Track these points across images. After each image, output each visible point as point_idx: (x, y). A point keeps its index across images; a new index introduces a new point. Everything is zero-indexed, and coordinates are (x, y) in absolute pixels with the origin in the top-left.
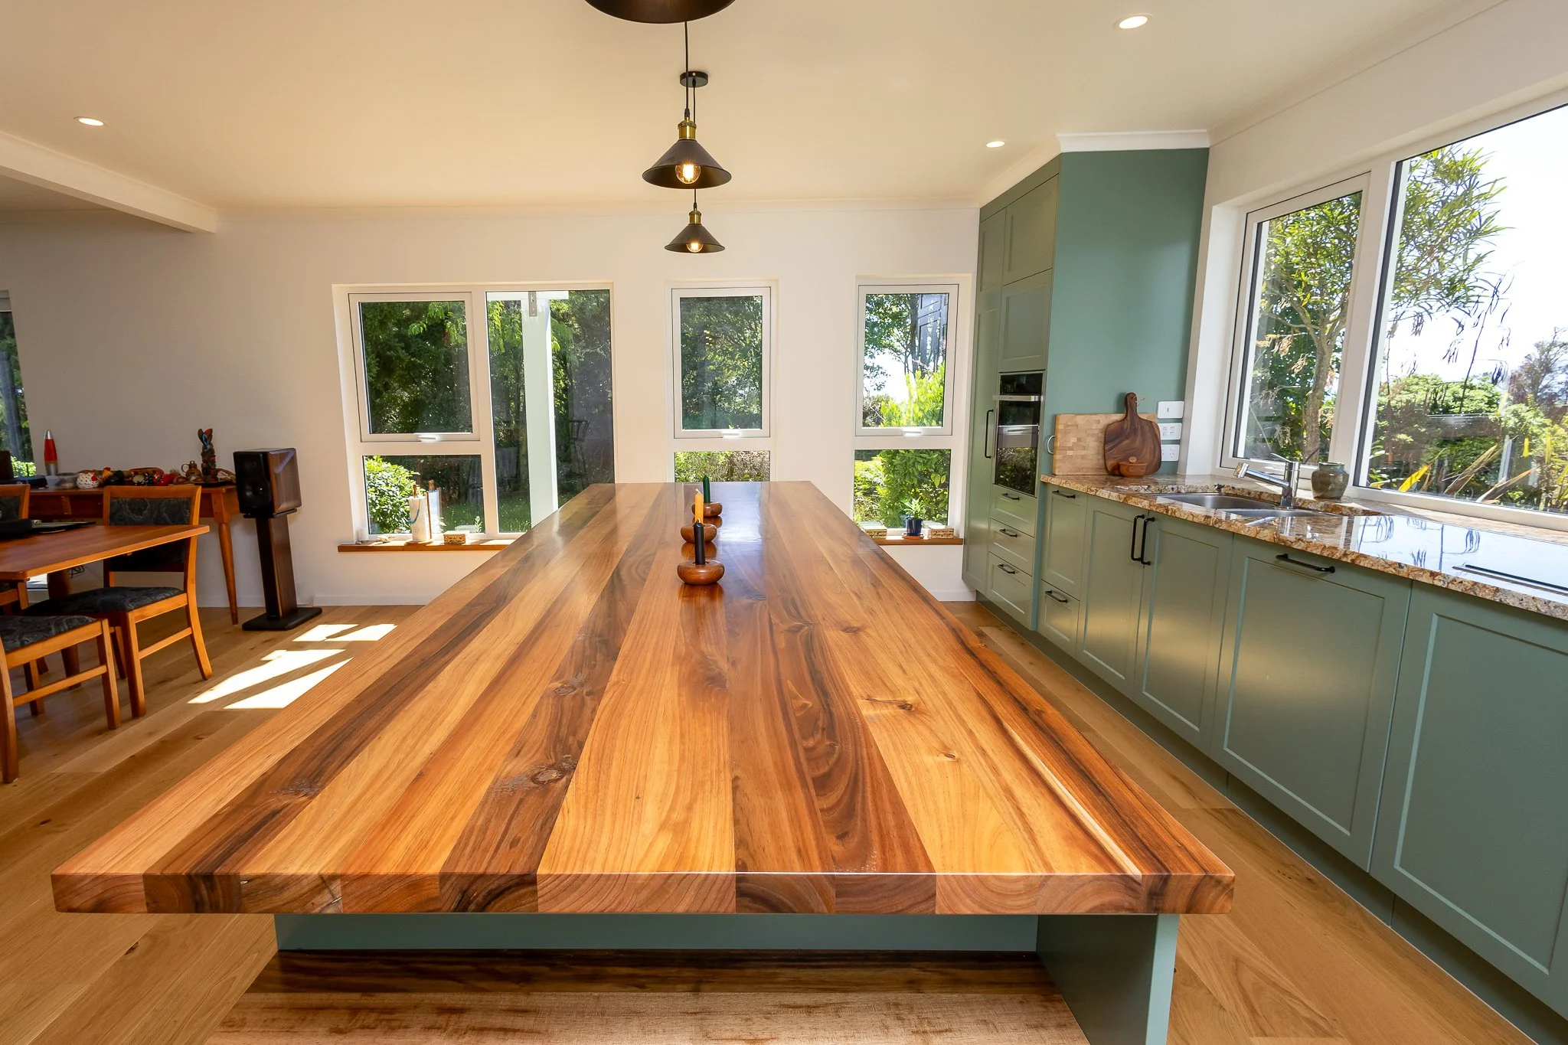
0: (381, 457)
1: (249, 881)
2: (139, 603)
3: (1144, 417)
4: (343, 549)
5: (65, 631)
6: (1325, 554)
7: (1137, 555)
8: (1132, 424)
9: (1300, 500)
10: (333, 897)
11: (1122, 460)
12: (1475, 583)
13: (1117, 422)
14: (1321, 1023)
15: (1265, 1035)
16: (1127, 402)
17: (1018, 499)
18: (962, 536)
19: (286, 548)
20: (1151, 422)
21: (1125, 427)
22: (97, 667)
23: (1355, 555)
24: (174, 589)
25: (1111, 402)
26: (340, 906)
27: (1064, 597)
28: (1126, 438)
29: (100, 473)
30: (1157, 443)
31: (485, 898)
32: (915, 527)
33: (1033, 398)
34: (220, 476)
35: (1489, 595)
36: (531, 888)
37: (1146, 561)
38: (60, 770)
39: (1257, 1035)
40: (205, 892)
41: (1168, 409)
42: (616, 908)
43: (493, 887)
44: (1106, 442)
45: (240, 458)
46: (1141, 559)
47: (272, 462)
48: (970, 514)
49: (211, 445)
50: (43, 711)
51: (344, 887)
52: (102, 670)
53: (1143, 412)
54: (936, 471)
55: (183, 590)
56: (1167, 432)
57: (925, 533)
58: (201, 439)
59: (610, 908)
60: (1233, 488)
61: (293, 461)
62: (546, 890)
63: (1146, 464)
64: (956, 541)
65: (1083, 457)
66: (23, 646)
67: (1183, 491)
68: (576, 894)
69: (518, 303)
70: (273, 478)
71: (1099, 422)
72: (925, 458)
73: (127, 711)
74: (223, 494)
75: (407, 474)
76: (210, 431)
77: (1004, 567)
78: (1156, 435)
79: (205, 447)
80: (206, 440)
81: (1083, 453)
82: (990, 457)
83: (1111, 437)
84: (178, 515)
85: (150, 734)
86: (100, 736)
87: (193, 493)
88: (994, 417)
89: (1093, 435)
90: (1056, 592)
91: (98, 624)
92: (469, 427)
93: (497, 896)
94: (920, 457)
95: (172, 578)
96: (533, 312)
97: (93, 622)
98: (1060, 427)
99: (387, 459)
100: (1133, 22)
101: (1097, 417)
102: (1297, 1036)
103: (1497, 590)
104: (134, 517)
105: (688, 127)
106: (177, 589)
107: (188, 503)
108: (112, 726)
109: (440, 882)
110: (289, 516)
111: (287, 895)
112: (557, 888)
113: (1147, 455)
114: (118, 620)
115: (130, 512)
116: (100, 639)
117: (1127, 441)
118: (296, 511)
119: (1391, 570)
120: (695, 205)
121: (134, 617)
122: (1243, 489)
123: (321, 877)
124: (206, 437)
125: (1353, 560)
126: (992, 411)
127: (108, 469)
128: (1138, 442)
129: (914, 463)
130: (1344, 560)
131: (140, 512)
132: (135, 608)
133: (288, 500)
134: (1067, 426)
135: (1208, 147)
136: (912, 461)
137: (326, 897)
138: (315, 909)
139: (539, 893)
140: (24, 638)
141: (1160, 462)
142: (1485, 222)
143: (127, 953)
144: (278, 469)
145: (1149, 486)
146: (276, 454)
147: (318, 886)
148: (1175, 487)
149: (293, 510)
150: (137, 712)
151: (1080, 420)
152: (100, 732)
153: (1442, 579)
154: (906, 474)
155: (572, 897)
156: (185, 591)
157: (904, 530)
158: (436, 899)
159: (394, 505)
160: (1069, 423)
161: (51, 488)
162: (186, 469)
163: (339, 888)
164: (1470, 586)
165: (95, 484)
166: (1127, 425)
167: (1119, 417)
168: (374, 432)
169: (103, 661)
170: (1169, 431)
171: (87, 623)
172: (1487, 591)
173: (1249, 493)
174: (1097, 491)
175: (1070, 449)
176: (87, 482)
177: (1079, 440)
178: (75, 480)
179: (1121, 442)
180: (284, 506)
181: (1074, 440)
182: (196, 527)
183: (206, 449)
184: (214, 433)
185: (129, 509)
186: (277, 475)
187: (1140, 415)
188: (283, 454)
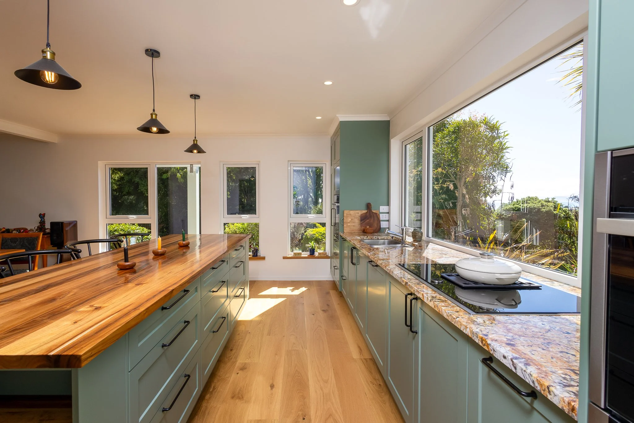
0: (138, 224)
3: (374, 211)
8: (370, 214)
13: (365, 213)
16: (368, 206)
18: (330, 255)
20: (376, 213)
25: (364, 206)
27: (345, 278)
28: (368, 219)
29: (1, 230)
30: (379, 221)
32: (312, 251)
33: (338, 204)
34: (46, 231)
37: (355, 264)
41: (383, 209)
44: (361, 220)
45: (52, 224)
47: (65, 226)
48: (333, 247)
49: (44, 219)
56: (382, 217)
57: (316, 254)
58: (40, 217)
61: (76, 225)
63: (375, 228)
64: (327, 257)
65: (354, 226)
69: (186, 168)
70: (65, 232)
71: (360, 213)
74: (46, 238)
78: (378, 218)
80: (42, 217)
81: (354, 224)
82: (333, 226)
83: (363, 218)
84: (32, 243)
87: (38, 238)
89: (356, 218)
90: (343, 276)
92: (147, 213)
96: (192, 171)
98: (345, 215)
99: (140, 225)
100: (328, 83)
101: (358, 212)
104: (13, 245)
105: (154, 115)
113: (375, 225)
117: (368, 220)
120: (195, 138)
124: (42, 216)
126: (333, 209)
127: (4, 228)
128: (372, 221)
131: (15, 242)
133: (71, 240)
134: (347, 214)
135: (389, 120)
141: (380, 228)
142: (503, 145)
144: (67, 229)
145: (367, 237)
146: (67, 223)
148: (376, 237)
151: (352, 212)
157: (308, 253)
166: (368, 214)
167: (365, 211)
168: (111, 215)
170: (384, 217)
174: (347, 238)
175: (349, 223)
177: (352, 219)
179: (366, 220)
180: (69, 242)
181: (350, 220)
183: (41, 221)
184: (45, 215)
185: (10, 241)
186: (67, 231)
187: (373, 211)
188: (70, 223)
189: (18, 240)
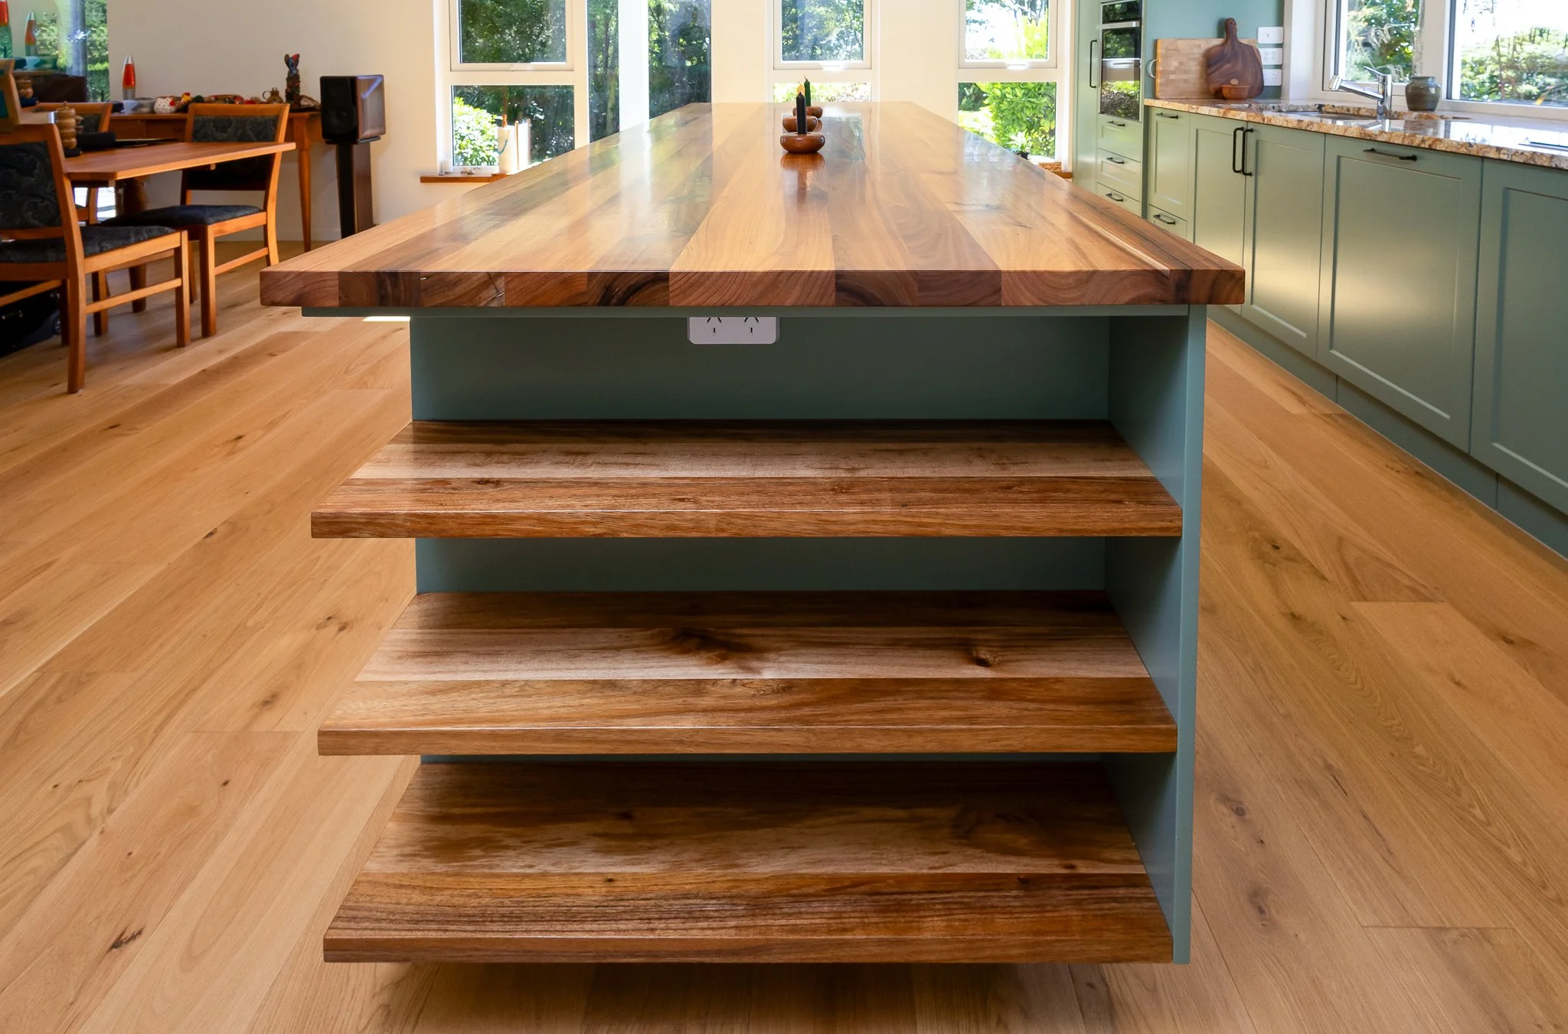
1: (427, 278)
2: (219, 218)
3: (1244, 41)
4: (425, 180)
5: (145, 240)
6: (1406, 143)
7: (1239, 167)
8: (1233, 49)
9: (1396, 112)
10: (497, 291)
11: (1223, 84)
12: (1534, 152)
13: (1217, 46)
14: (1422, 590)
15: (1365, 599)
16: (1226, 28)
17: (1124, 125)
19: (367, 178)
20: (1250, 47)
21: (1226, 50)
22: (171, 280)
23: (1432, 140)
24: (254, 207)
25: (1211, 28)
26: (503, 300)
27: (1172, 219)
28: (1228, 62)
29: (180, 99)
30: (1259, 68)
31: (625, 293)
33: (1134, 24)
34: (304, 103)
35: (1546, 162)
36: (664, 284)
37: (1248, 172)
38: (128, 381)
39: (1359, 600)
40: (389, 288)
41: (1267, 35)
42: (735, 301)
43: (632, 283)
44: (1208, 66)
45: (327, 83)
46: (1243, 171)
47: (360, 87)
48: (1076, 149)
49: (297, 70)
50: (106, 330)
51: (507, 283)
52: (177, 283)
53: (1243, 37)
54: (1045, 117)
55: (262, 208)
56: (1268, 57)
58: (287, 64)
59: (731, 301)
60: (1333, 106)
61: (381, 87)
62: (676, 286)
63: (1248, 86)
65: (1186, 81)
66: (102, 251)
67: (1284, 110)
68: (701, 290)
70: (357, 105)
71: (1200, 46)
72: (1034, 103)
73: (198, 330)
74: (303, 118)
75: (490, 119)
76: (297, 58)
77: (1114, 197)
78: (1258, 61)
79: (290, 72)
80: (292, 66)
81: (1186, 77)
82: (1095, 87)
84: (264, 131)
85: (221, 352)
86: (168, 353)
87: (281, 110)
88: (1097, 48)
89: (1194, 59)
90: (1164, 216)
91: (177, 235)
92: (563, 57)
93: (634, 292)
94: (1029, 101)
95: (253, 197)
97: (172, 233)
98: (1161, 52)
101: (1197, 42)
102: (1397, 601)
103: (1552, 157)
104: (218, 134)
106: (257, 208)
107: (275, 121)
108: (181, 344)
109: (588, 280)
110: (373, 144)
111: (459, 290)
112: (686, 285)
113: (1249, 78)
114: (198, 235)
115: (214, 129)
116: (178, 251)
117: (1228, 65)
118: (379, 138)
119: (1463, 150)
121: (213, 231)
122: (1342, 107)
123: (488, 274)
124: (292, 62)
125: (1430, 145)
126: (1096, 41)
127: (188, 94)
128: (1239, 67)
129: (1022, 108)
130: (1423, 146)
131: (224, 129)
132: (215, 222)
133: (372, 127)
134: (1167, 49)
136: (1020, 106)
137: (492, 292)
138: (481, 302)
139: (671, 289)
140: (103, 245)
141: (1263, 86)
143: (206, 537)
144: (366, 95)
146: (364, 80)
147: (485, 282)
148: (1275, 106)
149: (376, 137)
150: (207, 332)
151: (1181, 44)
152: (167, 349)
153: (1506, 152)
154: (1014, 120)
155: (698, 292)
156: (265, 209)
158: (582, 294)
159: (475, 150)
160: (1170, 48)
161: (127, 112)
162: (268, 95)
163: (503, 285)
164: (1529, 155)
165: (173, 108)
166: (1228, 49)
167: (1219, 41)
168: (464, 62)
169: (178, 274)
170: (1270, 56)
171: (167, 234)
172: (1544, 159)
173: (1348, 110)
174: (1198, 108)
175: (1173, 73)
176: (164, 106)
177: (1181, 63)
178: (153, 105)
179: (1222, 66)
180: (368, 133)
181: (1175, 64)
182: (281, 144)
183: (291, 75)
184: (300, 59)
185: (214, 127)
186: (363, 101)
187: (1240, 40)
188: (371, 80)
189: (231, 124)
